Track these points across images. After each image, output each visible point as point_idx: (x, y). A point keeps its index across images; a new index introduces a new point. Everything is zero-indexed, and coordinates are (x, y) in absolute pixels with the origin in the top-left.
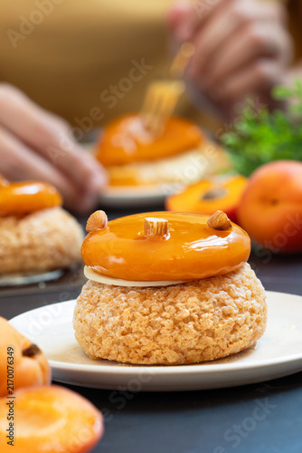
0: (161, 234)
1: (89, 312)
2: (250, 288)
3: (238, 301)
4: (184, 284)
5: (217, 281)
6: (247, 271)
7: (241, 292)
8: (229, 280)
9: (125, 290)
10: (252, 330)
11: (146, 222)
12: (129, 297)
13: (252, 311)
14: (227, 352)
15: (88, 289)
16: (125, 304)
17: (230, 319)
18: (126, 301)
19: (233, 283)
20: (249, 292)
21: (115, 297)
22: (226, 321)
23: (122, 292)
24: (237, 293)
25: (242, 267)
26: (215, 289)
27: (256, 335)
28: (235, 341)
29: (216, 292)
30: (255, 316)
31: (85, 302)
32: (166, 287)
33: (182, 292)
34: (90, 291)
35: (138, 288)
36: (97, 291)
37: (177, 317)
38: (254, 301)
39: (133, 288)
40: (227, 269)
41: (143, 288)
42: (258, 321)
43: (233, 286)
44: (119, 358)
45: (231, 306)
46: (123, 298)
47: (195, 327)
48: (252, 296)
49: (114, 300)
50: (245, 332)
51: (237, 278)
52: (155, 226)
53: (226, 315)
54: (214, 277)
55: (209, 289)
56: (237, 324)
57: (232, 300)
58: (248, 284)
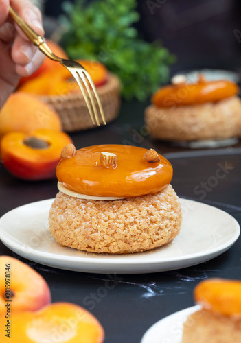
0: (111, 165)
1: (60, 214)
2: (170, 203)
3: (162, 212)
4: (125, 199)
5: (147, 198)
6: (170, 190)
7: (165, 206)
8: (156, 198)
9: (85, 201)
10: (170, 232)
11: (102, 155)
12: (87, 206)
13: (171, 219)
14: (152, 247)
15: (60, 198)
16: (84, 211)
17: (156, 225)
18: (85, 209)
19: (158, 199)
20: (170, 206)
21: (78, 205)
22: (152, 226)
23: (83, 202)
24: (161, 207)
25: (166, 188)
26: (146, 204)
27: (173, 235)
28: (158, 239)
29: (147, 206)
30: (173, 222)
31: (57, 207)
32: (112, 201)
33: (123, 205)
34: (61, 200)
35: (94, 200)
36: (65, 199)
37: (126, 222)
38: (172, 212)
39: (90, 200)
40: (155, 190)
41: (97, 201)
42: (175, 226)
43: (158, 201)
44: (79, 247)
45: (157, 216)
46: (83, 207)
47: (137, 228)
48: (172, 208)
49: (77, 208)
50: (166, 233)
51: (162, 195)
52: (108, 158)
53: (153, 222)
54: (146, 195)
55: (142, 204)
56: (160, 228)
57: (157, 212)
58: (169, 200)
